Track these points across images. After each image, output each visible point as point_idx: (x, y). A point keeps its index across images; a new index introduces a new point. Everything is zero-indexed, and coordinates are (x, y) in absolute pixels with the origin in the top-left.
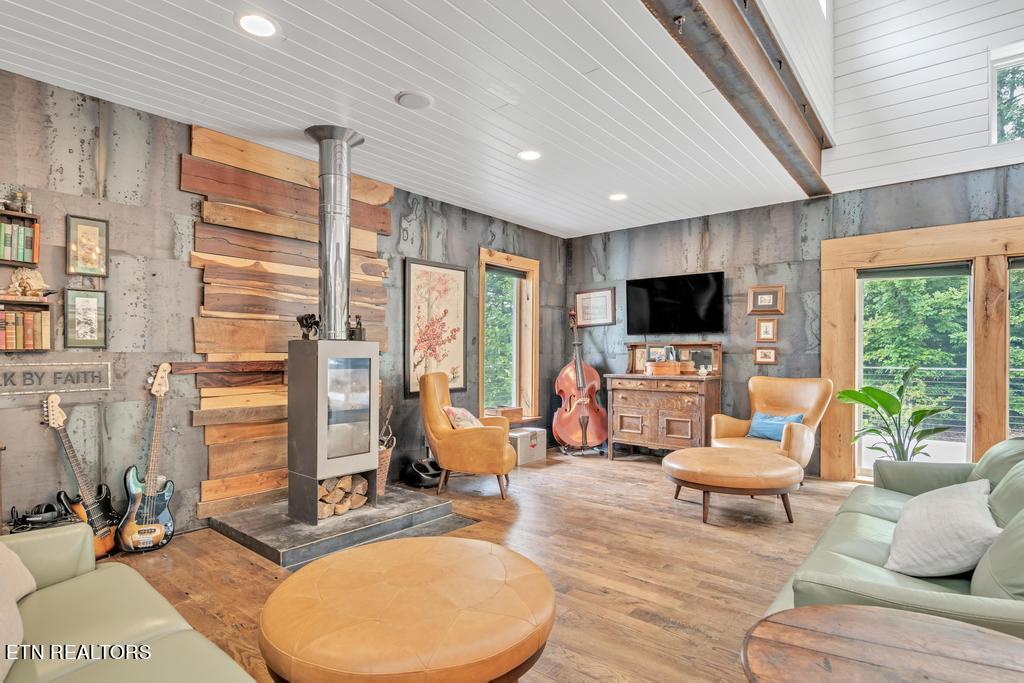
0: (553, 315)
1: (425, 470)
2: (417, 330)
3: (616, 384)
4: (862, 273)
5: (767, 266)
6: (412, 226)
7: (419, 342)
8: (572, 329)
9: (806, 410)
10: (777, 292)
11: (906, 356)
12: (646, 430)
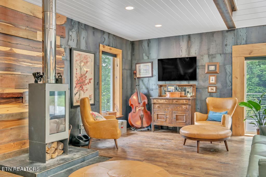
0: (127, 73)
1: (82, 139)
2: (76, 79)
3: (155, 101)
4: (247, 58)
5: (212, 55)
6: (73, 34)
7: (77, 84)
8: (135, 79)
9: (228, 109)
10: (216, 65)
11: (251, 90)
12: (168, 119)
